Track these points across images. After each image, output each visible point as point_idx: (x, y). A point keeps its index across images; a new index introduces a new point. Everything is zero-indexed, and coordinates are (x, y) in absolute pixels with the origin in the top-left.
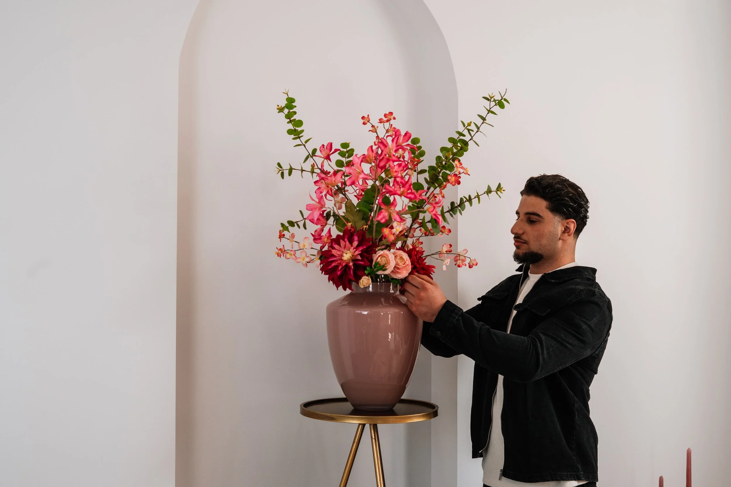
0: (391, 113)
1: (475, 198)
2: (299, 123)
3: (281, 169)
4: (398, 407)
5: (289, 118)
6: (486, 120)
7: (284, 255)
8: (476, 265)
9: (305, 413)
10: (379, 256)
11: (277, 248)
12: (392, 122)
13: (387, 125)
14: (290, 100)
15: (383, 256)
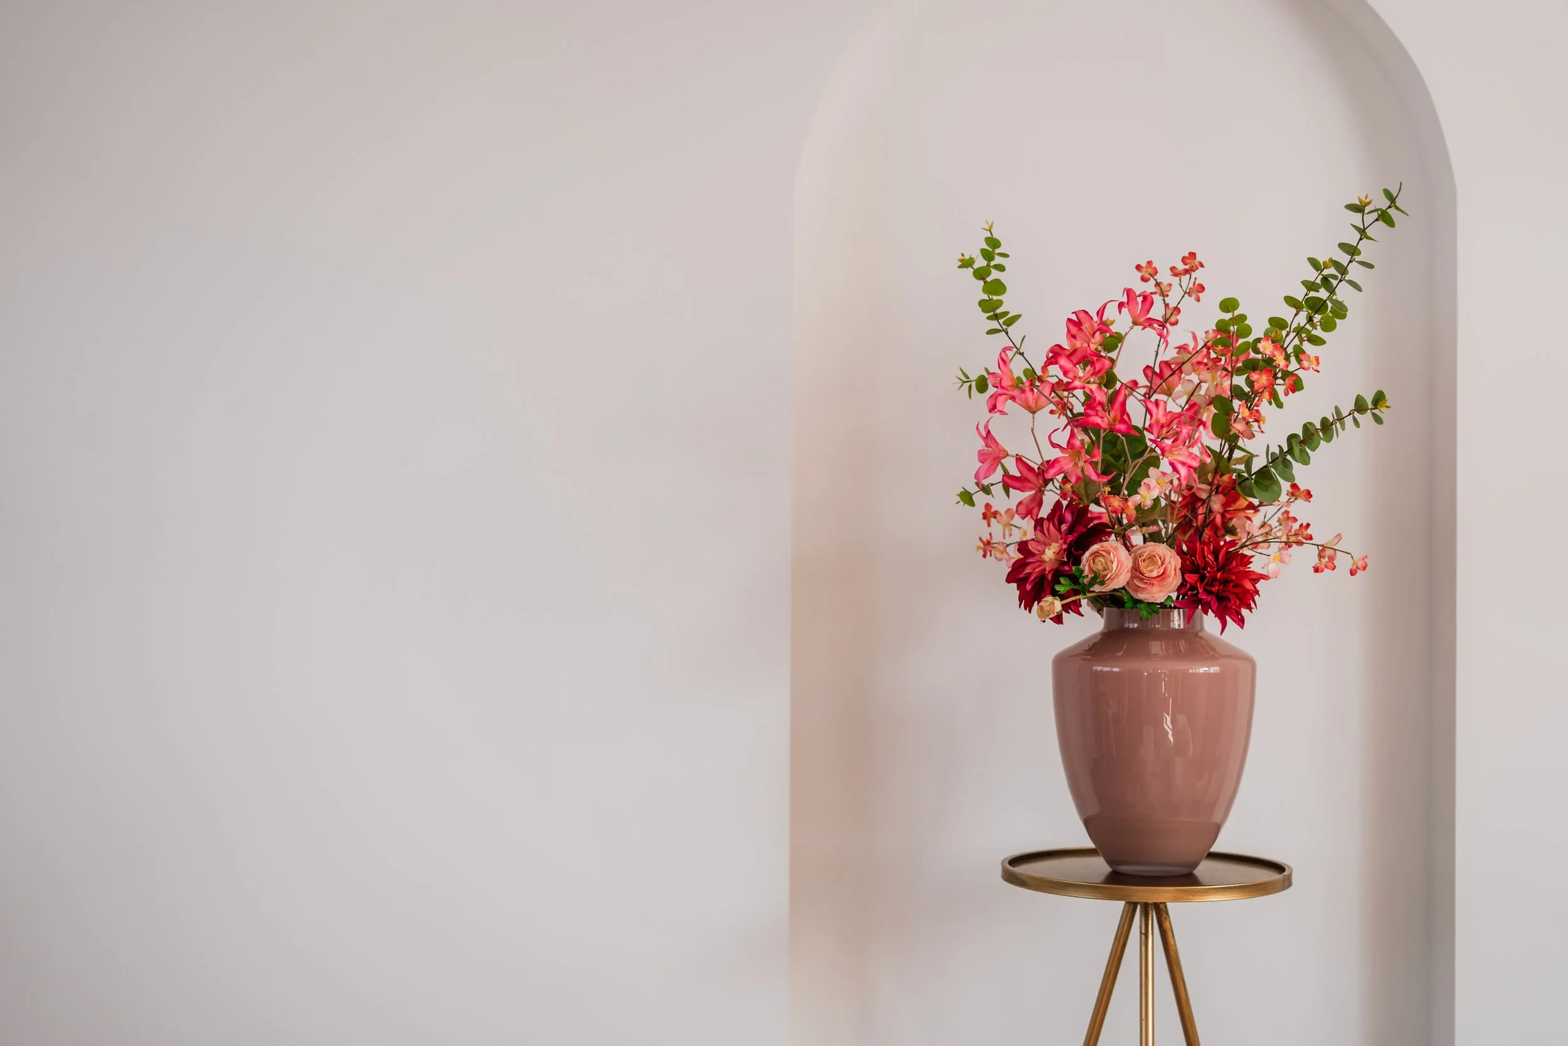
0: (1193, 255)
2: (1003, 289)
3: (965, 380)
4: (1205, 869)
5: (982, 279)
6: (1359, 253)
7: (993, 552)
8: (1364, 568)
9: (1011, 878)
10: (1094, 555)
11: (980, 539)
12: (1195, 273)
13: (1186, 279)
14: (993, 243)
15: (1102, 555)
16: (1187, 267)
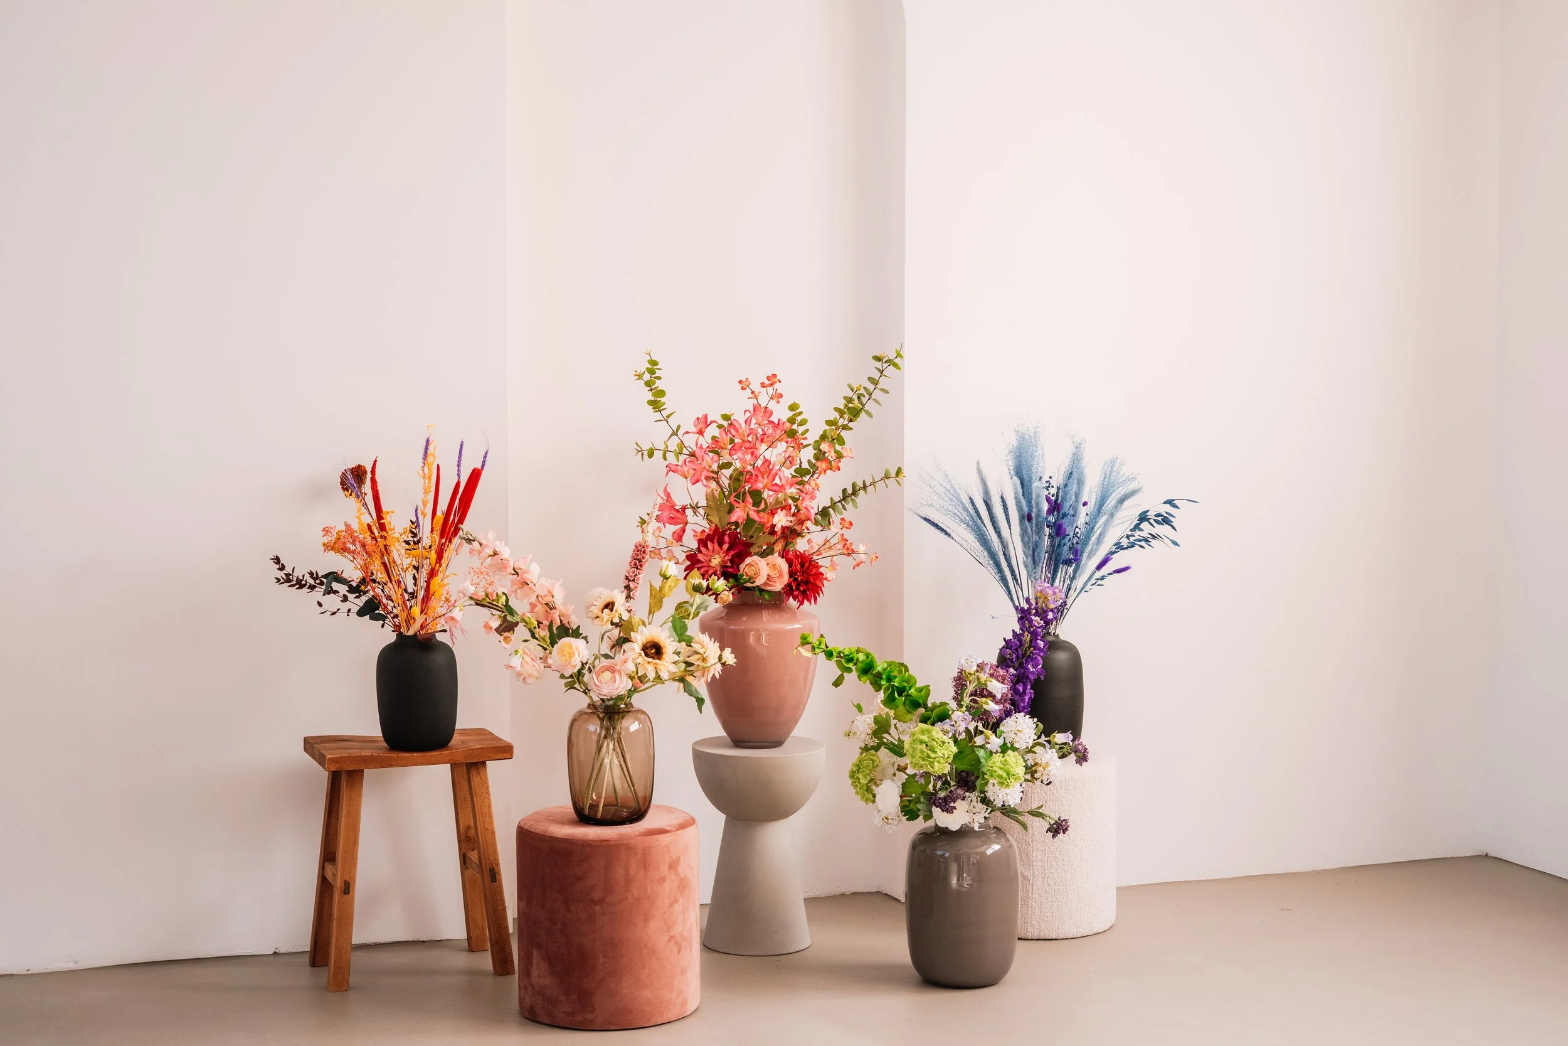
0: (775, 376)
1: (871, 485)
2: (662, 393)
5: (650, 386)
6: (880, 384)
10: (747, 565)
12: (776, 386)
13: (770, 389)
14: (654, 363)
15: (753, 565)
16: (770, 382)
